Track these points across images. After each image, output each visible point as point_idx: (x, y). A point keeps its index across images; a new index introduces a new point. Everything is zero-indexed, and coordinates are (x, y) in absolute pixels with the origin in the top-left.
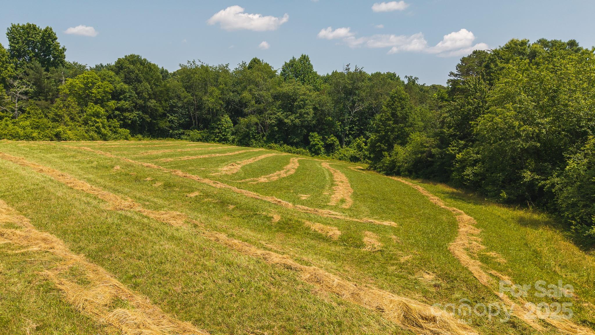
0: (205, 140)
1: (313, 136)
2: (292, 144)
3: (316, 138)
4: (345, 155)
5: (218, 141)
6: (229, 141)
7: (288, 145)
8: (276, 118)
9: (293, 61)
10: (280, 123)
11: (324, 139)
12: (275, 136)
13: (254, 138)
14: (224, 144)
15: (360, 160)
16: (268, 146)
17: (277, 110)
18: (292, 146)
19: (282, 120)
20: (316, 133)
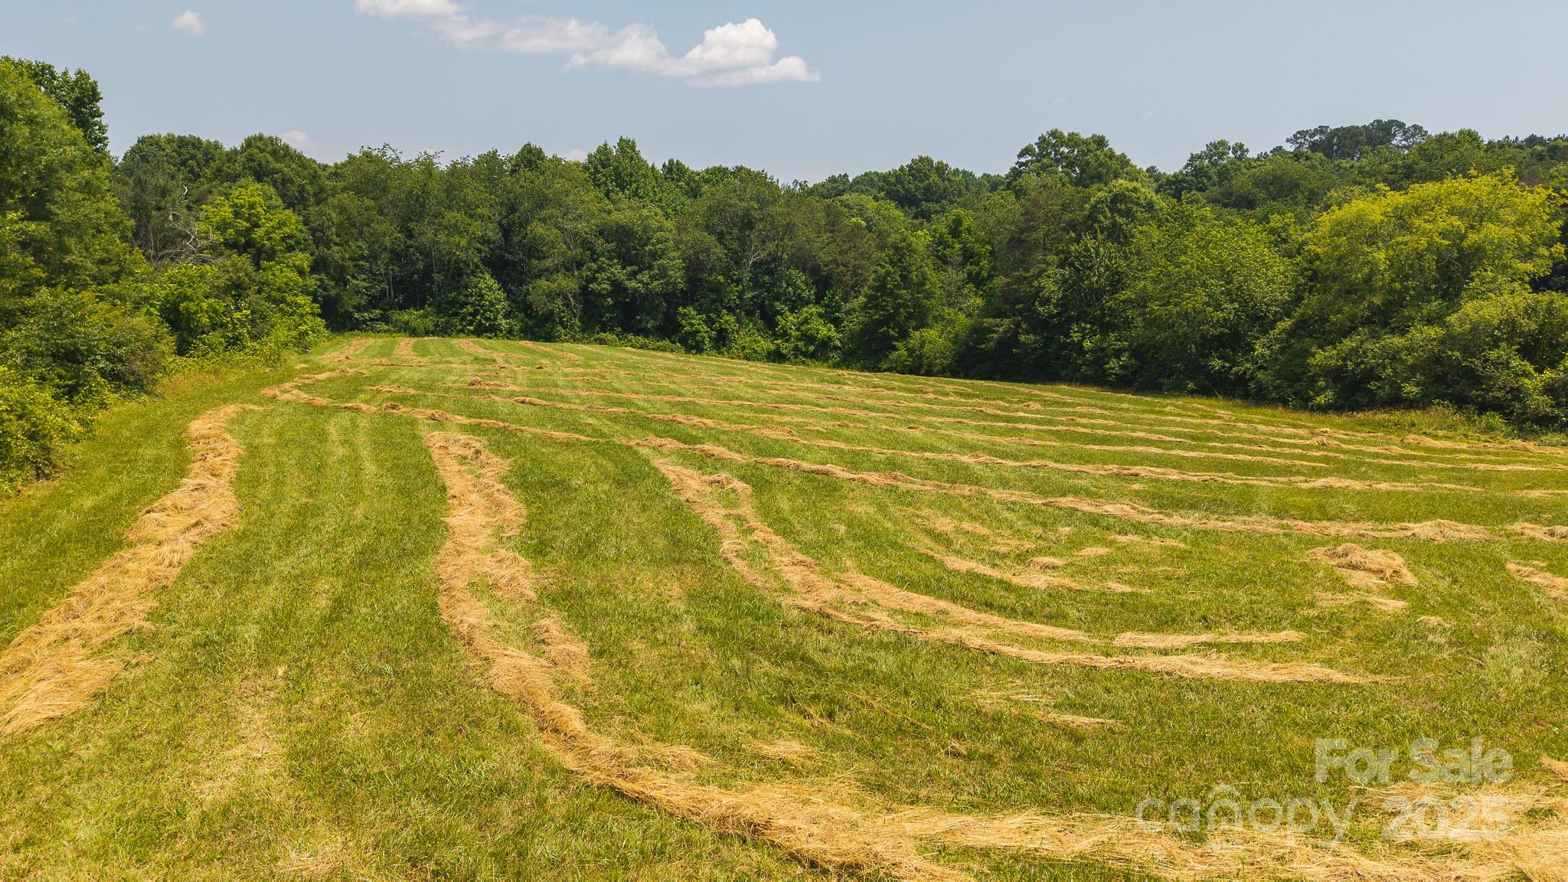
0: (443, 331)
1: (685, 315)
2: (646, 333)
3: (692, 318)
4: (755, 351)
5: (473, 332)
6: (501, 332)
7: (637, 334)
8: (609, 279)
9: (604, 150)
10: (618, 287)
11: (710, 322)
12: (602, 317)
13: (562, 323)
14: (490, 338)
15: (788, 359)
16: (595, 340)
17: (607, 262)
18: (646, 336)
19: (621, 283)
20: (691, 308)
